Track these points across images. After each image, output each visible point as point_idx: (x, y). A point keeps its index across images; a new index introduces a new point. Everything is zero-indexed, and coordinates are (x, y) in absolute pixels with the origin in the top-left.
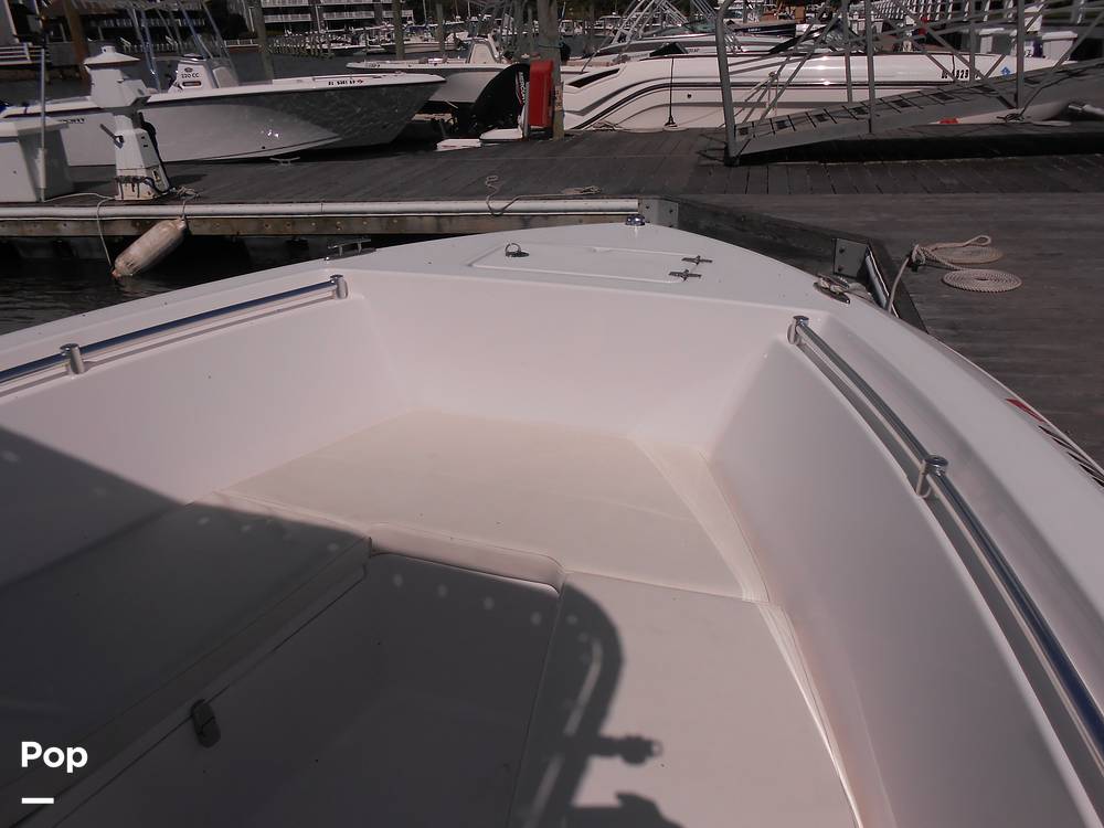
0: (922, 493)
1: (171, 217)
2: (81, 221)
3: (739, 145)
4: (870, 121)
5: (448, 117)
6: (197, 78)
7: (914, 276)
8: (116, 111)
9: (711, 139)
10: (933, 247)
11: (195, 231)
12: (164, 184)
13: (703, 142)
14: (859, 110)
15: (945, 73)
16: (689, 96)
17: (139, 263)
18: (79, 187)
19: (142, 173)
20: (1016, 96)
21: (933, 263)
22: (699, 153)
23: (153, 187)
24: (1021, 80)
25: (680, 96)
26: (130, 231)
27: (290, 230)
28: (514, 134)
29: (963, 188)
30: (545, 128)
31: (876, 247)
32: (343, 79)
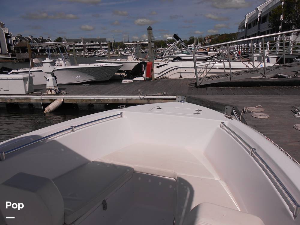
0: (251, 155)
1: (60, 98)
2: (37, 99)
3: (199, 83)
4: (230, 78)
5: (124, 74)
6: (62, 64)
7: (244, 114)
8: (48, 73)
9: (191, 81)
10: (248, 108)
11: (65, 102)
12: (58, 90)
13: (189, 82)
14: (227, 75)
15: (247, 66)
16: (185, 70)
17: (51, 110)
18: (36, 91)
19: (53, 88)
20: (264, 73)
21: (249, 112)
22: (189, 84)
23: (55, 91)
24: (265, 69)
25: (183, 70)
26: (49, 102)
27: (89, 102)
28: (142, 79)
29: (254, 94)
30: (150, 78)
31: (234, 107)
32: (98, 65)
